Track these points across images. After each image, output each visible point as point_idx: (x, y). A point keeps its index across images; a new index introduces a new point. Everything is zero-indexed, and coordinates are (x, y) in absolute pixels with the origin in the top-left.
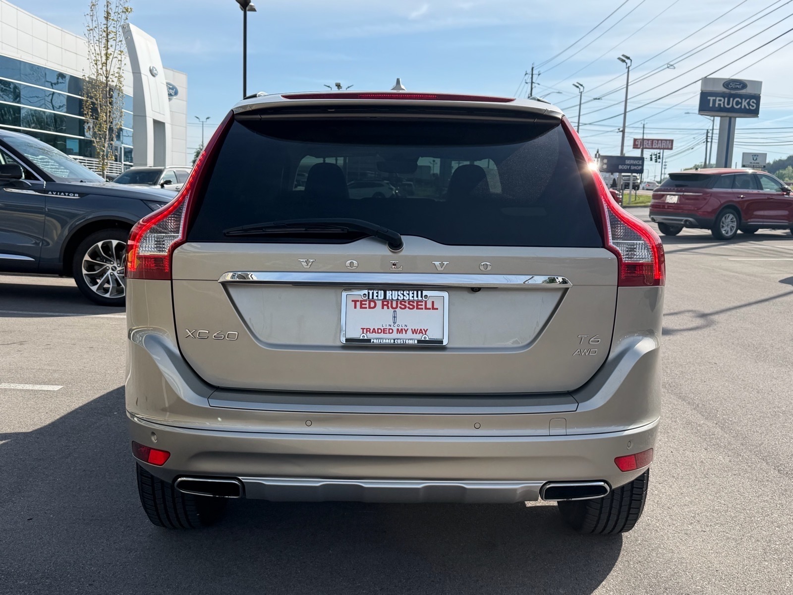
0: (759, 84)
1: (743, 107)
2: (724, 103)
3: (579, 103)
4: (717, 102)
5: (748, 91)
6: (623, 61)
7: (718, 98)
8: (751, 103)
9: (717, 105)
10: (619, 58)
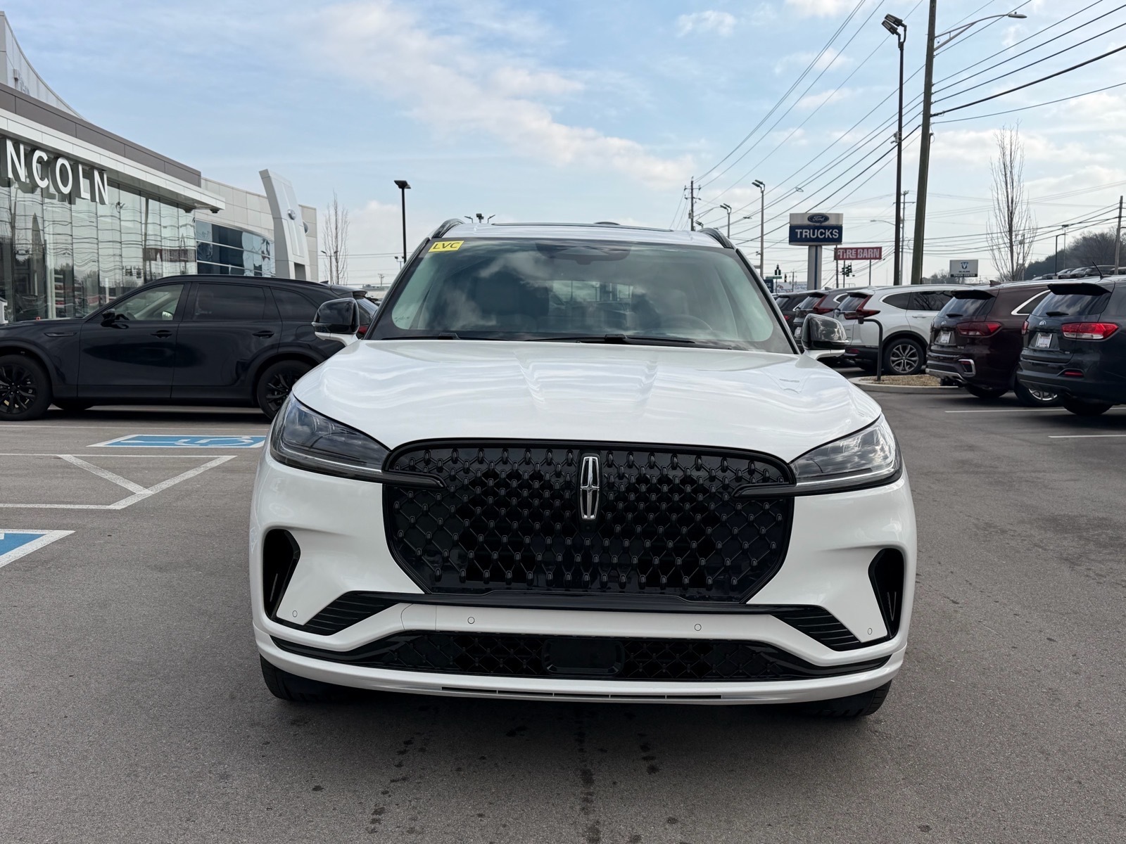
0: (839, 216)
1: (827, 236)
2: (810, 234)
3: (727, 224)
4: (804, 234)
5: (832, 222)
6: (758, 186)
7: (804, 231)
8: (834, 233)
9: (804, 237)
10: (753, 183)
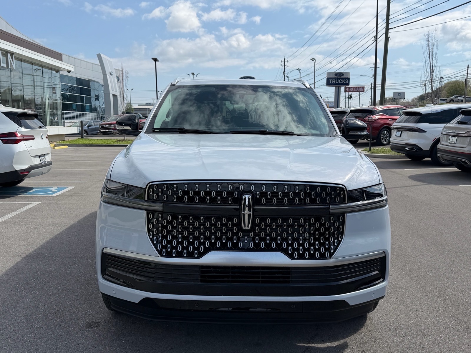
0: (348, 73)
1: (343, 83)
2: (335, 81)
3: (299, 77)
4: (333, 81)
5: (344, 76)
6: (313, 60)
7: (333, 80)
8: (346, 81)
9: (333, 83)
10: (311, 59)
